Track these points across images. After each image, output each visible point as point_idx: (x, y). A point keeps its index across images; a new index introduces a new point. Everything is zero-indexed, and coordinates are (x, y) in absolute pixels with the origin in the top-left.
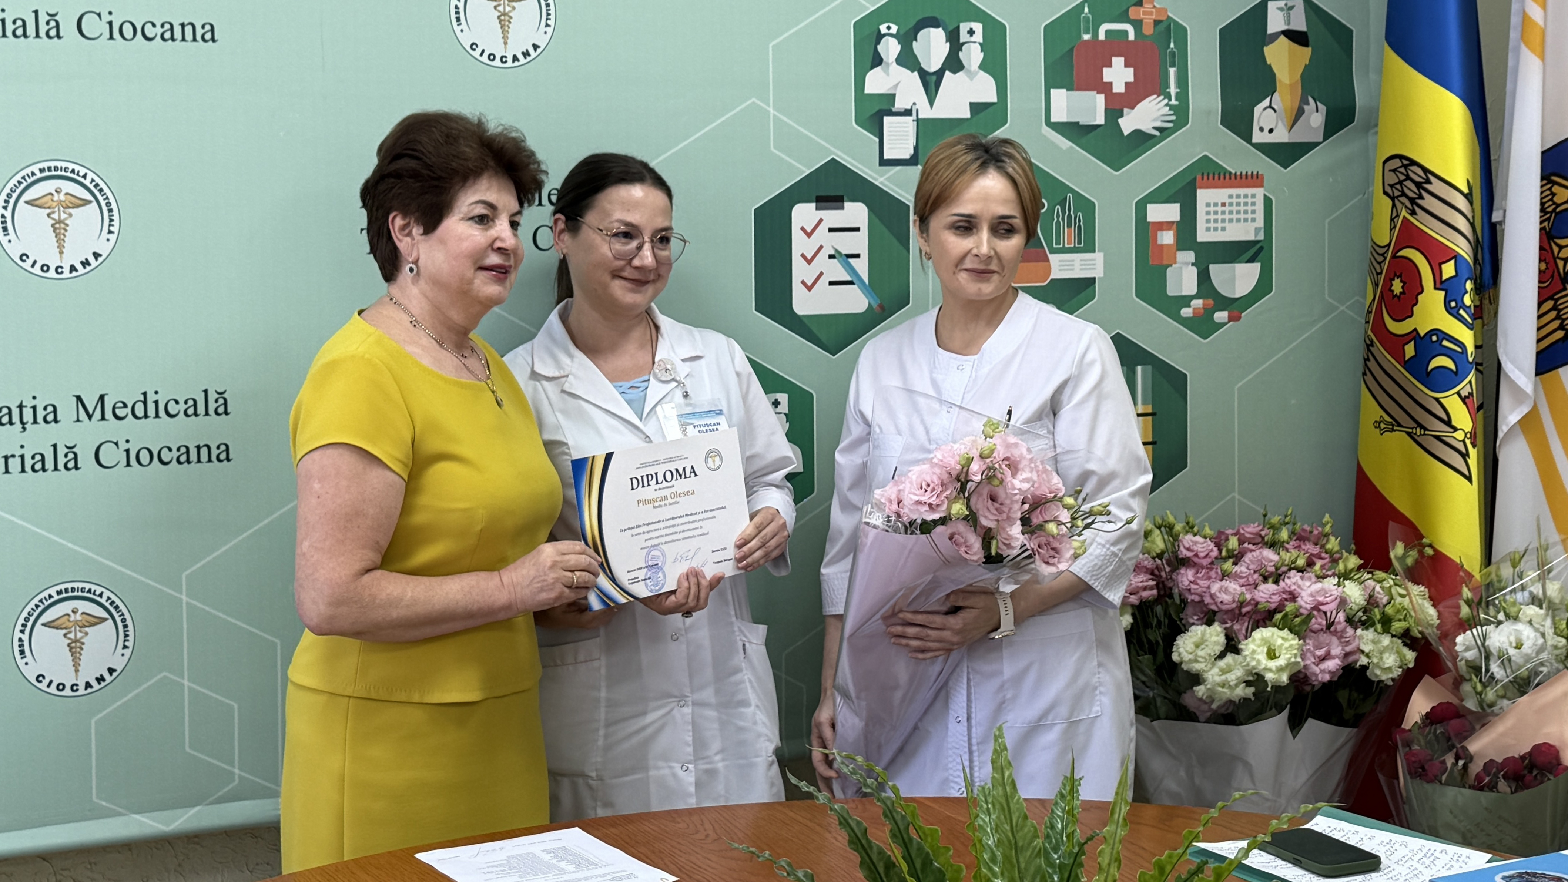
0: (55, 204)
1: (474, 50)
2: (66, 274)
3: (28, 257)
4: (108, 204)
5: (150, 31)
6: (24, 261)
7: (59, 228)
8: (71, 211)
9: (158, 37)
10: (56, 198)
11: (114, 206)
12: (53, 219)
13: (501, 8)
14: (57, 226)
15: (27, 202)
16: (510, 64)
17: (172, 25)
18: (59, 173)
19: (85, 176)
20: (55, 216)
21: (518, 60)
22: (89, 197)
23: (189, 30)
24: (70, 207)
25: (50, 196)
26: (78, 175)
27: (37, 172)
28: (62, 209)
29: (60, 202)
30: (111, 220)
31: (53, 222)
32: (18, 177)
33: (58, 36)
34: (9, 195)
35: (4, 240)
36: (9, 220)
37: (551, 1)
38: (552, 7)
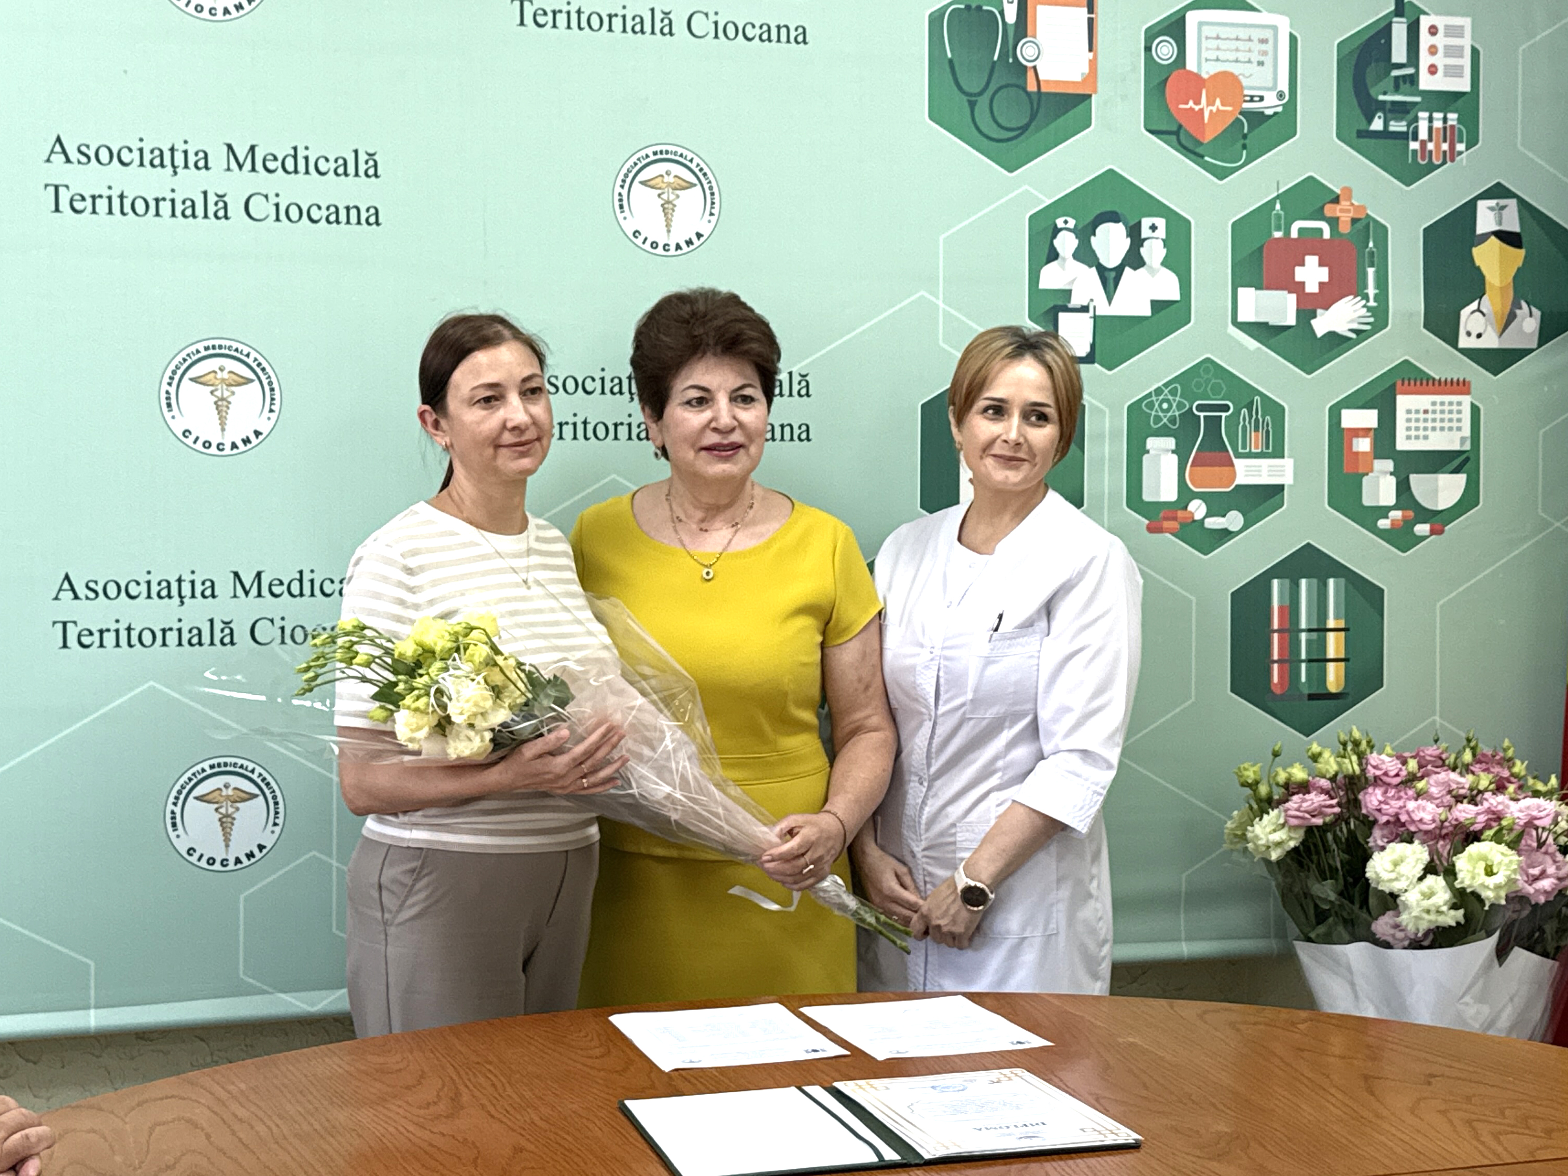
0: (217, 382)
1: (636, 237)
2: (228, 451)
3: (190, 433)
4: (270, 383)
5: (315, 214)
6: (187, 437)
7: (222, 406)
8: (234, 389)
10: (219, 376)
11: (275, 385)
12: (216, 396)
13: (665, 196)
14: (220, 403)
15: (191, 379)
16: (672, 251)
17: (337, 208)
18: (223, 351)
19: (248, 355)
20: (218, 394)
21: (681, 249)
22: (253, 376)
23: (353, 212)
24: (232, 385)
25: (213, 374)
26: (241, 353)
27: (202, 349)
28: (225, 387)
29: (223, 380)
30: (273, 399)
31: (216, 399)
32: (183, 355)
33: (226, 217)
34: (174, 372)
35: (168, 415)
36: (173, 396)
37: (715, 190)
38: (717, 196)
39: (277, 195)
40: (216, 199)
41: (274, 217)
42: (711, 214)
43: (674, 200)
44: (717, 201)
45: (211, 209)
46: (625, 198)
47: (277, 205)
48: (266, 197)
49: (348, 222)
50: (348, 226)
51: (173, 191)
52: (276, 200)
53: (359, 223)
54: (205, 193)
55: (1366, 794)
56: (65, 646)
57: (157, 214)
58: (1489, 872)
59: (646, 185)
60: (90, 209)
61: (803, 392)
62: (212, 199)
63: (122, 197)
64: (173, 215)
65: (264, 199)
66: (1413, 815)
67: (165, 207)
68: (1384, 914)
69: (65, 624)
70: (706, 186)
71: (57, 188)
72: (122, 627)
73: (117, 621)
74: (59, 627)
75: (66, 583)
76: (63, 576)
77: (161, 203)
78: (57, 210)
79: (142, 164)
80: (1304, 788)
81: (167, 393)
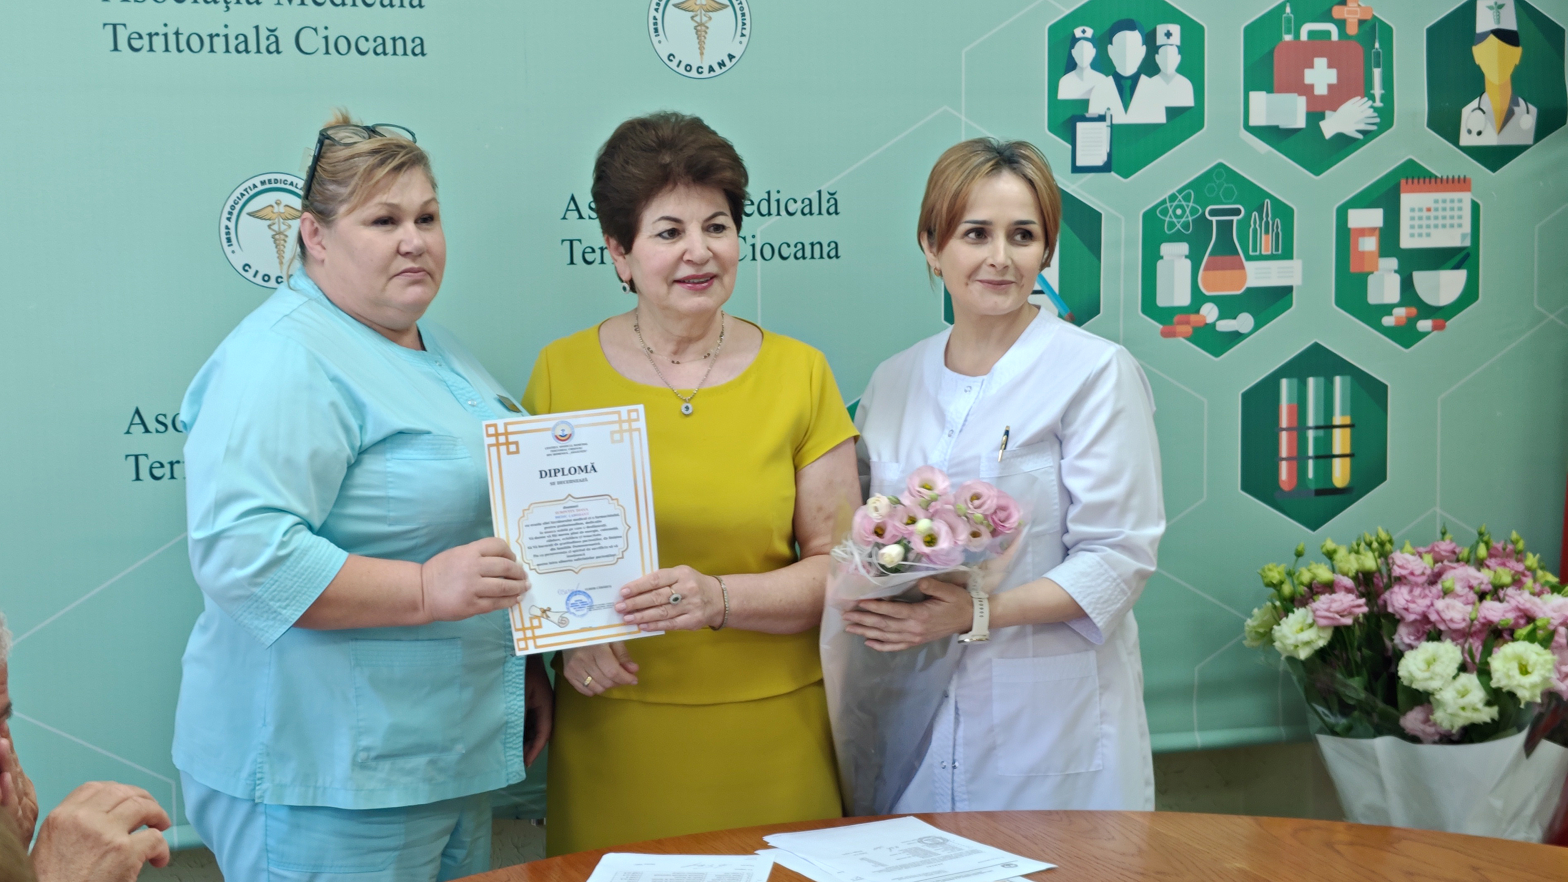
0: (274, 216)
1: (671, 61)
3: (250, 267)
5: (363, 46)
6: (247, 271)
7: (278, 240)
8: (289, 222)
9: (371, 52)
10: (276, 209)
12: (273, 230)
13: (697, 19)
14: (277, 237)
15: (250, 214)
16: (706, 74)
17: (383, 39)
18: (278, 185)
20: (275, 227)
21: (714, 71)
23: (400, 43)
24: (289, 219)
25: (270, 208)
26: (296, 187)
27: (258, 184)
28: (281, 221)
29: (280, 214)
31: (274, 233)
32: (241, 190)
33: (278, 51)
34: (233, 208)
35: (228, 250)
36: (232, 231)
37: (746, 11)
38: (747, 17)
39: (326, 28)
40: (268, 33)
41: (324, 51)
42: (743, 35)
43: (706, 22)
44: (748, 22)
45: (264, 44)
46: (659, 22)
47: (326, 38)
49: (395, 54)
50: (395, 57)
51: (226, 26)
52: (325, 33)
53: (405, 54)
54: (257, 28)
55: (1391, 593)
56: (137, 478)
57: (212, 51)
58: (1524, 671)
59: (678, 7)
60: (147, 47)
61: (832, 210)
62: (264, 33)
63: (177, 34)
64: (227, 51)
65: (314, 32)
66: (1443, 615)
67: (219, 43)
68: (1411, 710)
69: (137, 457)
70: (737, 7)
71: (115, 26)
74: (132, 460)
75: (137, 416)
76: (133, 410)
77: (215, 39)
78: (116, 49)
79: (195, 1)
80: (1330, 587)
81: (227, 228)
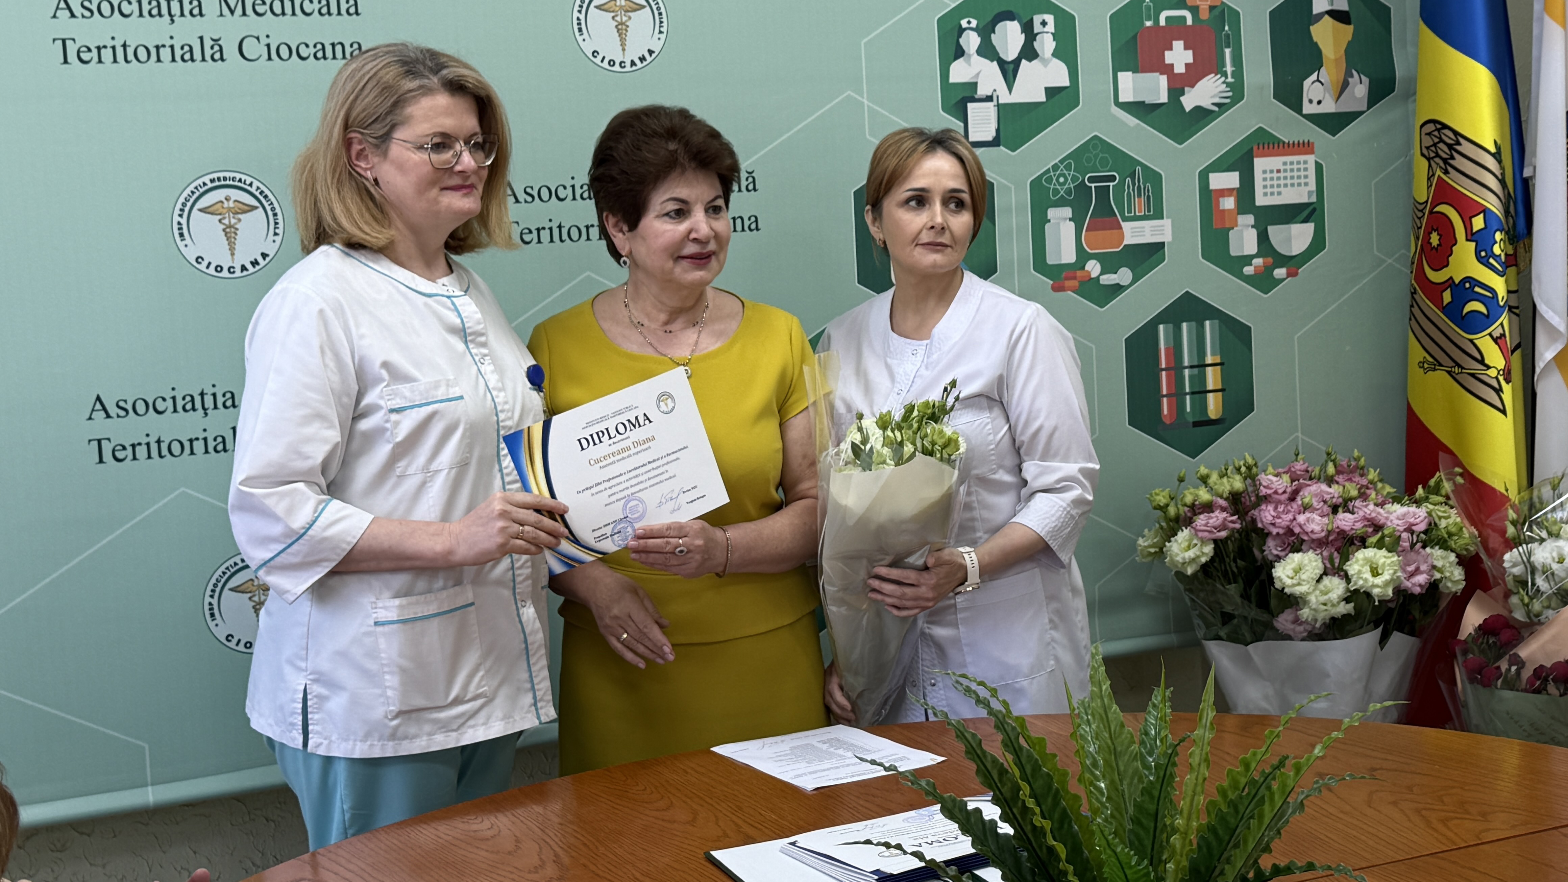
0: (225, 211)
1: (595, 57)
2: (238, 273)
3: (203, 259)
4: (273, 209)
5: (304, 52)
6: (199, 263)
7: (230, 232)
8: (240, 216)
9: (312, 57)
10: (226, 205)
11: (278, 210)
12: (224, 224)
13: (618, 18)
14: (228, 230)
15: (200, 210)
16: (628, 68)
17: (323, 45)
18: (228, 182)
19: (251, 185)
20: (226, 221)
21: (635, 65)
22: (256, 204)
23: (339, 48)
24: (238, 213)
25: (220, 204)
26: (245, 183)
27: (208, 182)
28: (231, 215)
29: (230, 209)
30: (276, 223)
31: (224, 227)
32: (191, 188)
33: (222, 59)
34: (184, 205)
35: (181, 244)
36: (185, 227)
37: (663, 10)
38: (664, 15)
39: (268, 36)
40: (212, 43)
41: (266, 56)
42: (661, 32)
43: (626, 21)
44: (665, 20)
45: (208, 52)
46: (583, 22)
47: (268, 46)
48: (258, 38)
49: (334, 57)
50: (334, 61)
51: (172, 38)
52: (267, 41)
54: (201, 38)
55: (1260, 511)
56: (101, 461)
57: (159, 60)
58: (1375, 572)
59: (601, 9)
60: (96, 59)
61: (751, 187)
62: (208, 43)
63: (124, 46)
64: (173, 60)
65: (256, 40)
66: (1305, 527)
67: (165, 53)
68: (1283, 612)
69: (99, 441)
70: (654, 8)
71: (64, 41)
72: (152, 440)
73: (148, 435)
74: (96, 443)
75: (98, 403)
76: (95, 397)
77: (162, 50)
78: (66, 62)
79: (141, 15)
80: (1208, 508)
81: (179, 223)
